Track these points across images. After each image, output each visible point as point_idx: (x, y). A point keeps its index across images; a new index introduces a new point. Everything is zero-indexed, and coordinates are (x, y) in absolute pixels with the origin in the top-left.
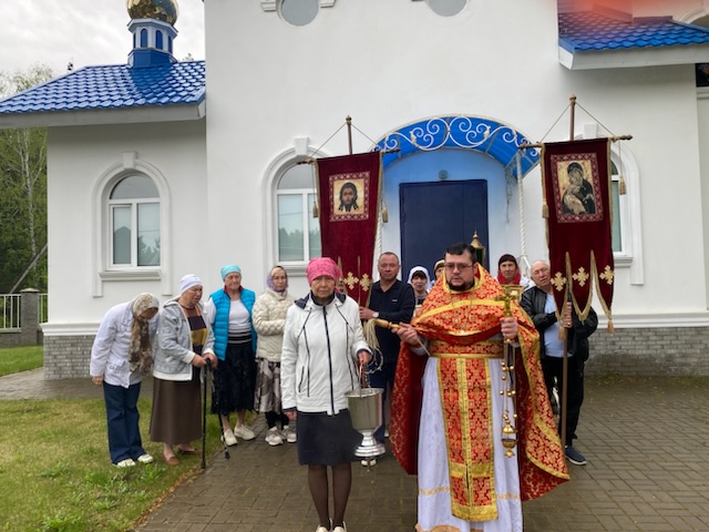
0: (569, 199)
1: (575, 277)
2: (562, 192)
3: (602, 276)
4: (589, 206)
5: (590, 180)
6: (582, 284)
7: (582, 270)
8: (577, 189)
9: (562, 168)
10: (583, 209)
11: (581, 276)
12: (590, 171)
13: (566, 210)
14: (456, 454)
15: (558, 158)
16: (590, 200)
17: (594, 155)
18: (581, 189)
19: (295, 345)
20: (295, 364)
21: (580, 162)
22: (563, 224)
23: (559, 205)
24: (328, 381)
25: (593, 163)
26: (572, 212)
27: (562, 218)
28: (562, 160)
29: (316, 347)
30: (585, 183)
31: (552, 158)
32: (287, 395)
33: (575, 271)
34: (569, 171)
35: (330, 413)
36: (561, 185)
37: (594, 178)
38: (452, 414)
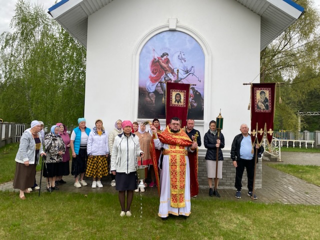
0: (260, 104)
1: (259, 132)
2: (257, 101)
3: (268, 132)
4: (267, 107)
5: (268, 98)
6: (261, 134)
7: (261, 129)
8: (263, 101)
9: (258, 92)
10: (264, 108)
11: (261, 132)
12: (268, 94)
13: (258, 108)
14: (174, 186)
15: (257, 89)
16: (267, 105)
17: (270, 89)
18: (264, 101)
19: (117, 149)
20: (117, 156)
21: (265, 91)
22: (257, 112)
23: (256, 106)
24: (127, 162)
25: (269, 92)
26: (260, 108)
27: (257, 110)
28: (258, 90)
29: (124, 151)
30: (266, 98)
31: (255, 88)
32: (113, 166)
33: (259, 130)
34: (261, 94)
35: (126, 173)
36: (257, 99)
37: (269, 97)
38: (173, 173)
